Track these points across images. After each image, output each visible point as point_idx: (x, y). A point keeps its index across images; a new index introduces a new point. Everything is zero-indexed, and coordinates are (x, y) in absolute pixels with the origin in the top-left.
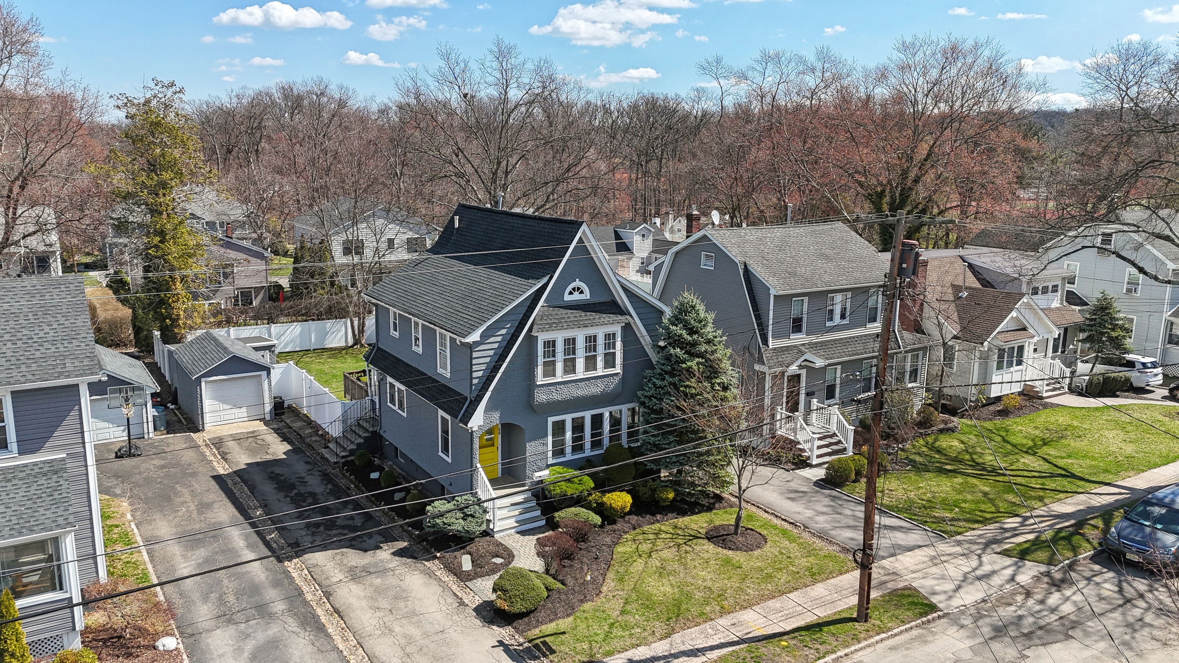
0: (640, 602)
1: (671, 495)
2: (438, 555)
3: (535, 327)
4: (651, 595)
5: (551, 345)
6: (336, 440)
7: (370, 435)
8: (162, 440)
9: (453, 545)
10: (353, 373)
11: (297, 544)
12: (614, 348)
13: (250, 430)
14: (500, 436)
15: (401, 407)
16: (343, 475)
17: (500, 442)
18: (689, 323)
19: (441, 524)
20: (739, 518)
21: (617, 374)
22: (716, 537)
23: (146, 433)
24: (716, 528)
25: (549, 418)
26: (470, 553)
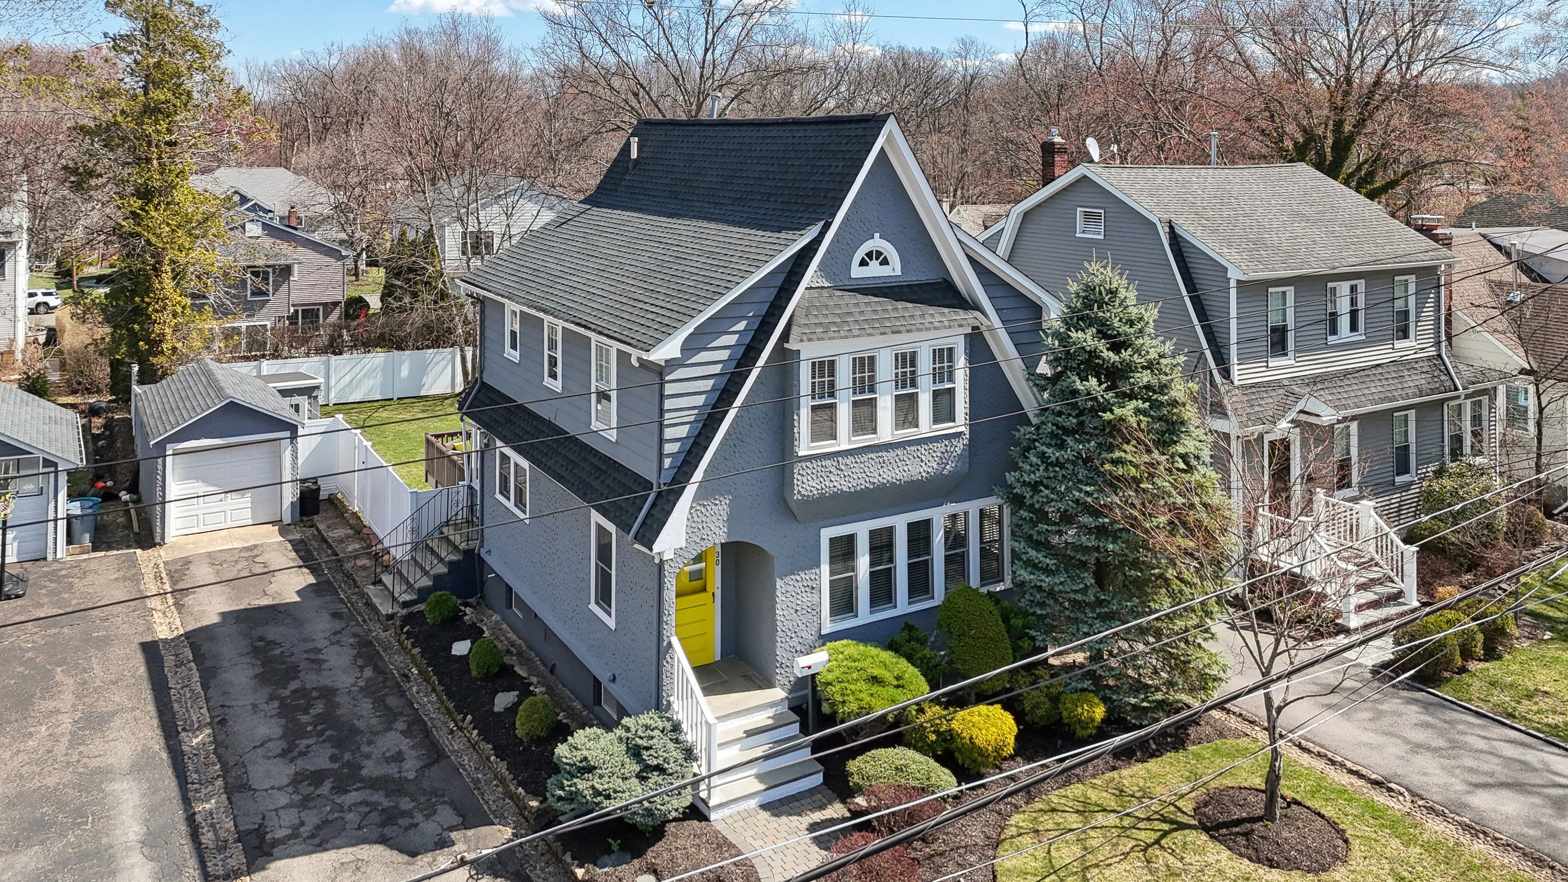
2: (580, 873)
3: (795, 332)
5: (825, 368)
6: (398, 568)
7: (461, 557)
8: (77, 565)
9: (615, 846)
10: (442, 436)
11: (260, 832)
12: (951, 379)
13: (249, 544)
14: (718, 569)
15: (520, 502)
16: (401, 644)
17: (718, 583)
18: (1110, 327)
19: (588, 793)
20: (1273, 778)
21: (959, 435)
22: (1225, 825)
23: (50, 550)
24: (1213, 799)
25: (823, 531)
26: (650, 869)
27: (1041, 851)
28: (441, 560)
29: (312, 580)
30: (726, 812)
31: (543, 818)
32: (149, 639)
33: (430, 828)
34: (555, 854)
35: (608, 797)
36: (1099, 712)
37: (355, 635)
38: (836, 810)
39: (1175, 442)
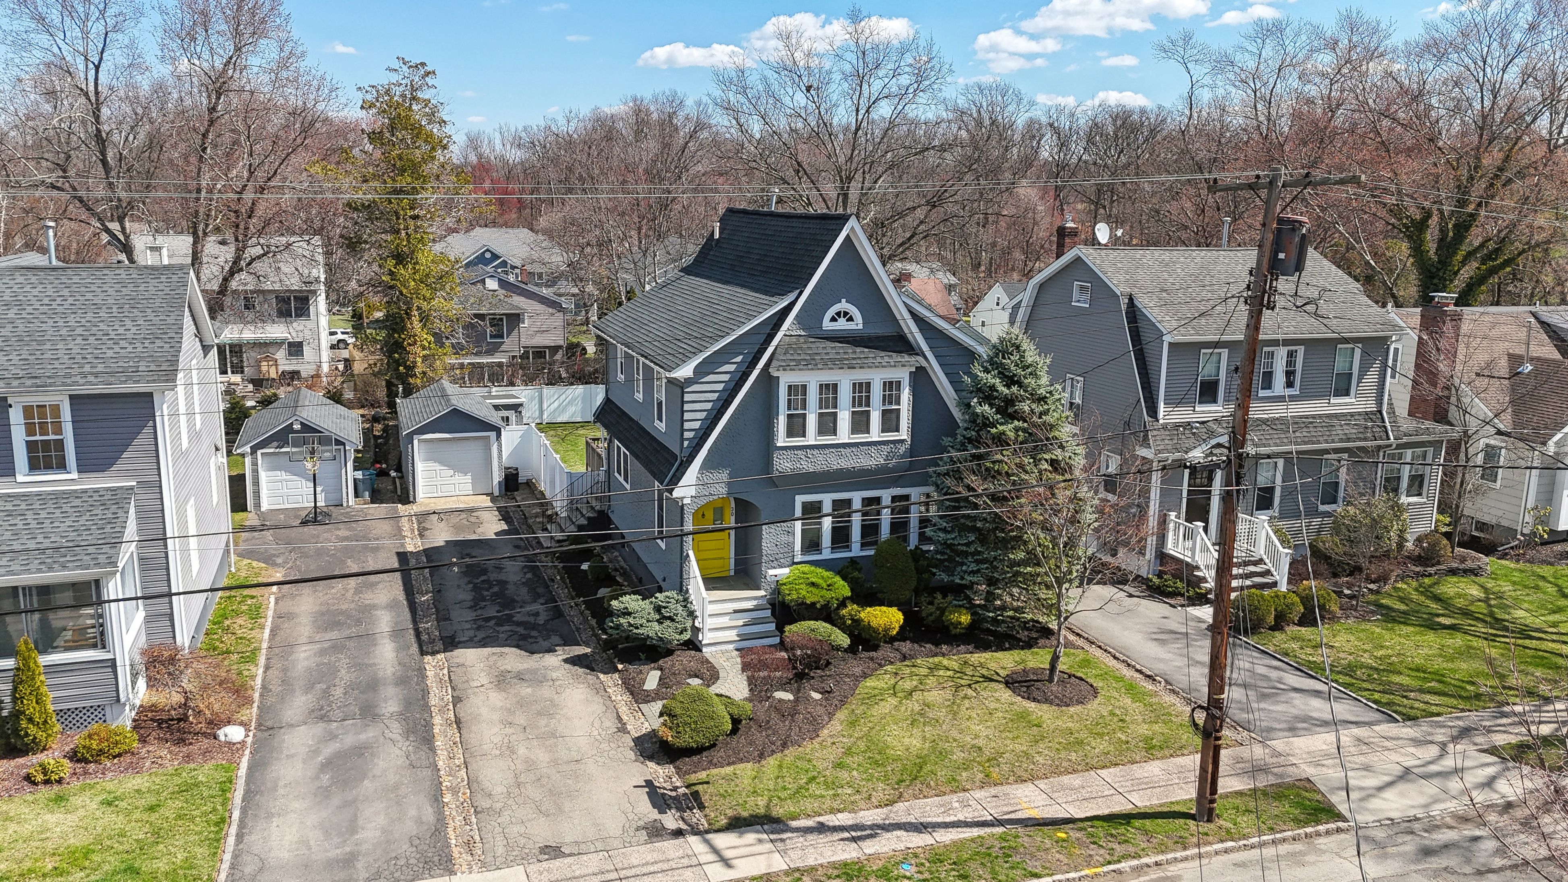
0: (869, 754)
1: (965, 619)
2: (620, 667)
3: (775, 363)
4: (888, 747)
5: (798, 391)
7: (595, 515)
8: (360, 510)
9: (643, 656)
10: (592, 441)
11: (452, 637)
12: (898, 403)
13: (470, 506)
14: (733, 518)
15: (626, 477)
18: (1008, 370)
20: (1055, 658)
21: (902, 441)
23: (344, 500)
25: (798, 497)
26: (661, 669)
27: (893, 682)
28: (583, 516)
29: (505, 527)
30: (711, 648)
31: (609, 645)
32: (402, 550)
33: (544, 644)
34: (609, 659)
35: (637, 628)
37: (526, 556)
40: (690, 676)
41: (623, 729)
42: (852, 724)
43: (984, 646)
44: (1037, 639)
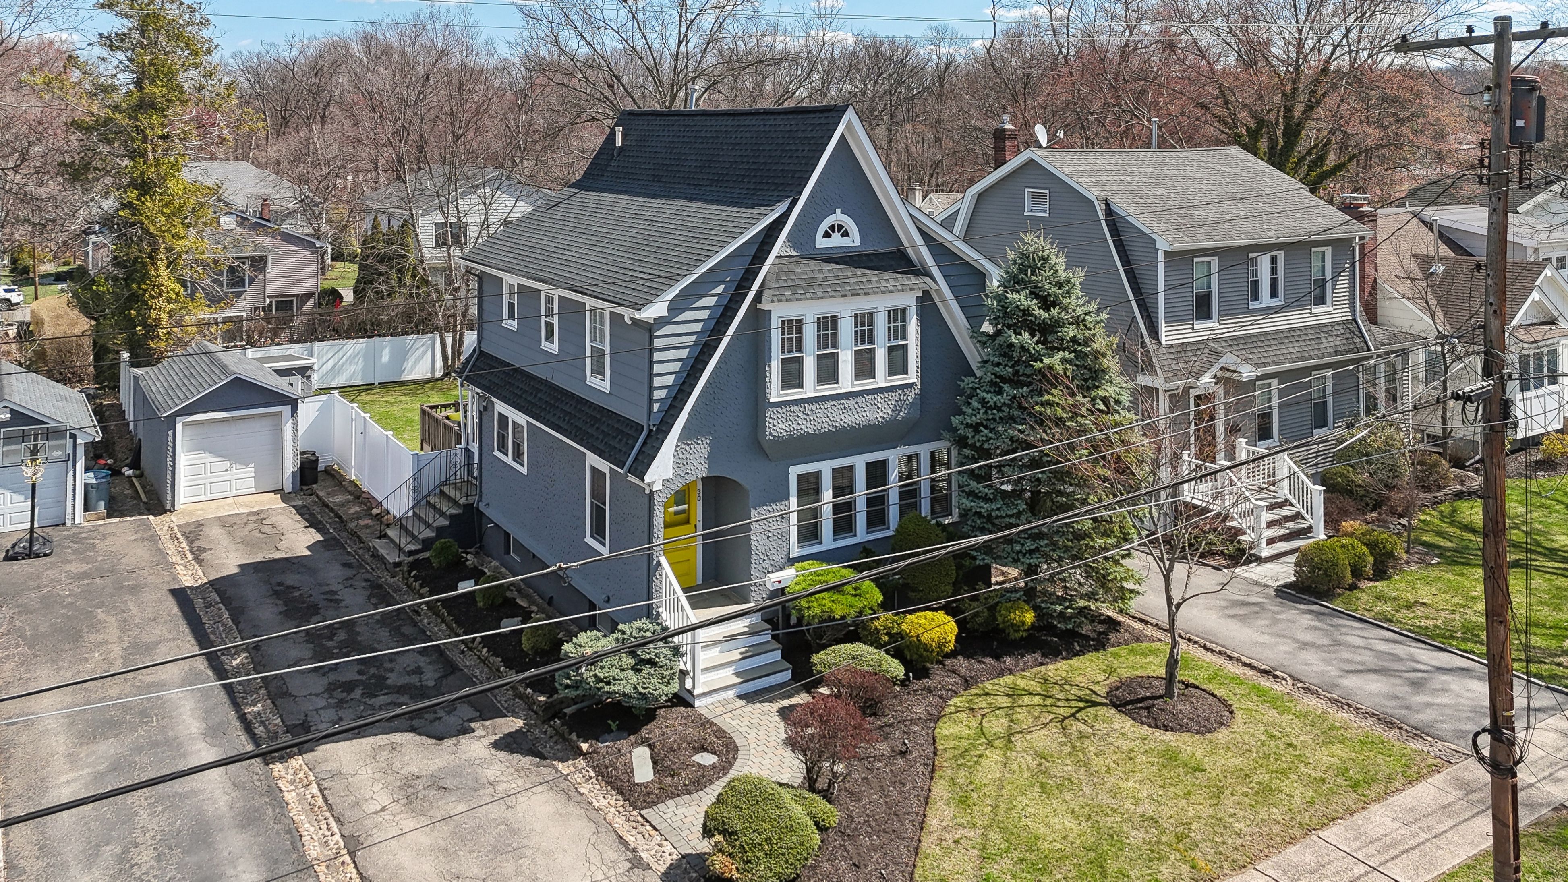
0: (1016, 855)
2: (585, 747)
3: (767, 294)
4: (1037, 838)
5: (793, 326)
6: (399, 522)
7: (461, 511)
8: (96, 529)
9: (614, 726)
10: (437, 407)
11: (305, 727)
12: (904, 337)
13: (255, 510)
14: (700, 504)
15: (518, 456)
16: (409, 586)
17: (700, 517)
18: (1041, 288)
19: (591, 680)
20: (1172, 663)
21: (911, 385)
22: (1131, 702)
23: (69, 516)
24: (1126, 684)
25: (791, 468)
26: (645, 742)
27: (974, 724)
28: (442, 514)
29: (319, 537)
30: (708, 700)
31: (551, 712)
32: (176, 587)
33: (452, 720)
34: (562, 736)
35: (608, 684)
36: (1029, 617)
37: (366, 580)
38: (802, 698)
39: (1097, 387)
40: (696, 751)
41: (637, 863)
42: (964, 802)
43: (1053, 653)
44: (1105, 633)
